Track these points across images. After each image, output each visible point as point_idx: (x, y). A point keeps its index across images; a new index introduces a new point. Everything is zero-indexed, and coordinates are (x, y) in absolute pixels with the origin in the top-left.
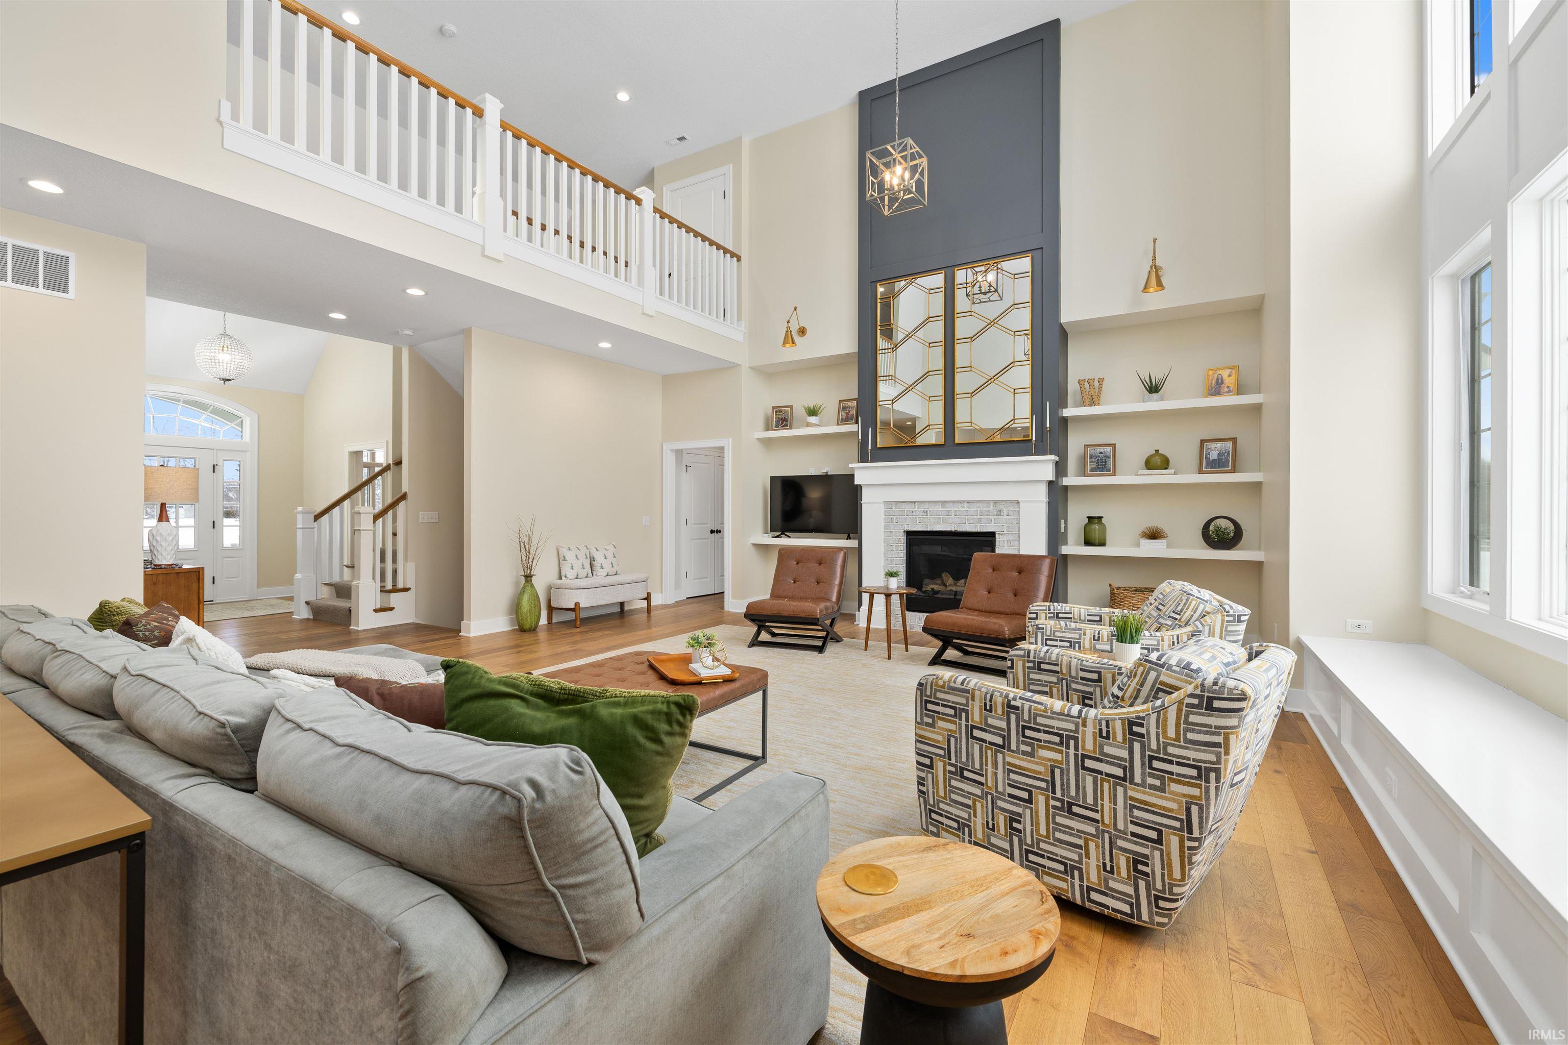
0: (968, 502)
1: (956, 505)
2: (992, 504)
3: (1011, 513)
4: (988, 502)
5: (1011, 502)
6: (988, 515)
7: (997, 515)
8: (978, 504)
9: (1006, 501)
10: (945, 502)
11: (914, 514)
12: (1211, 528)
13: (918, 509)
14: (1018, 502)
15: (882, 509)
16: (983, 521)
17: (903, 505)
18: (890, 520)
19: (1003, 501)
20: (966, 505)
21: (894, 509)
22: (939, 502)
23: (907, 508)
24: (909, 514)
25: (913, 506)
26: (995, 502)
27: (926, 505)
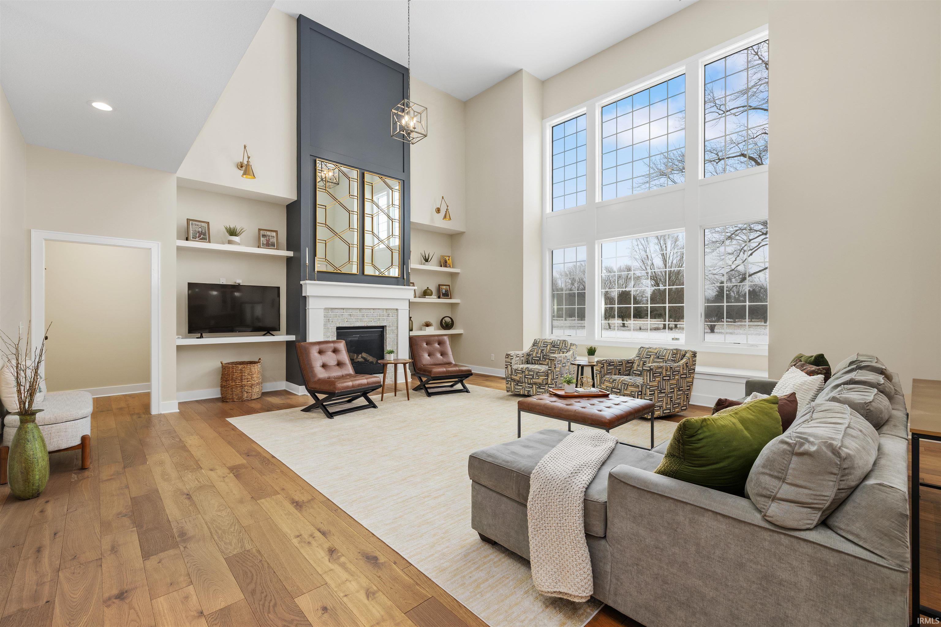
0: (374, 309)
1: (367, 311)
2: (385, 311)
3: (394, 316)
4: (383, 309)
5: (393, 309)
6: (383, 316)
7: (387, 316)
8: (378, 310)
9: (391, 309)
10: (361, 309)
11: (343, 316)
12: (444, 321)
13: (346, 314)
14: (397, 310)
15: (322, 313)
16: (381, 320)
17: (336, 311)
18: (327, 320)
19: (390, 309)
20: (372, 311)
21: (330, 313)
22: (358, 309)
23: (339, 312)
24: (340, 316)
25: (342, 311)
26: (387, 309)
27: (351, 311)
